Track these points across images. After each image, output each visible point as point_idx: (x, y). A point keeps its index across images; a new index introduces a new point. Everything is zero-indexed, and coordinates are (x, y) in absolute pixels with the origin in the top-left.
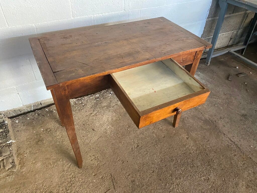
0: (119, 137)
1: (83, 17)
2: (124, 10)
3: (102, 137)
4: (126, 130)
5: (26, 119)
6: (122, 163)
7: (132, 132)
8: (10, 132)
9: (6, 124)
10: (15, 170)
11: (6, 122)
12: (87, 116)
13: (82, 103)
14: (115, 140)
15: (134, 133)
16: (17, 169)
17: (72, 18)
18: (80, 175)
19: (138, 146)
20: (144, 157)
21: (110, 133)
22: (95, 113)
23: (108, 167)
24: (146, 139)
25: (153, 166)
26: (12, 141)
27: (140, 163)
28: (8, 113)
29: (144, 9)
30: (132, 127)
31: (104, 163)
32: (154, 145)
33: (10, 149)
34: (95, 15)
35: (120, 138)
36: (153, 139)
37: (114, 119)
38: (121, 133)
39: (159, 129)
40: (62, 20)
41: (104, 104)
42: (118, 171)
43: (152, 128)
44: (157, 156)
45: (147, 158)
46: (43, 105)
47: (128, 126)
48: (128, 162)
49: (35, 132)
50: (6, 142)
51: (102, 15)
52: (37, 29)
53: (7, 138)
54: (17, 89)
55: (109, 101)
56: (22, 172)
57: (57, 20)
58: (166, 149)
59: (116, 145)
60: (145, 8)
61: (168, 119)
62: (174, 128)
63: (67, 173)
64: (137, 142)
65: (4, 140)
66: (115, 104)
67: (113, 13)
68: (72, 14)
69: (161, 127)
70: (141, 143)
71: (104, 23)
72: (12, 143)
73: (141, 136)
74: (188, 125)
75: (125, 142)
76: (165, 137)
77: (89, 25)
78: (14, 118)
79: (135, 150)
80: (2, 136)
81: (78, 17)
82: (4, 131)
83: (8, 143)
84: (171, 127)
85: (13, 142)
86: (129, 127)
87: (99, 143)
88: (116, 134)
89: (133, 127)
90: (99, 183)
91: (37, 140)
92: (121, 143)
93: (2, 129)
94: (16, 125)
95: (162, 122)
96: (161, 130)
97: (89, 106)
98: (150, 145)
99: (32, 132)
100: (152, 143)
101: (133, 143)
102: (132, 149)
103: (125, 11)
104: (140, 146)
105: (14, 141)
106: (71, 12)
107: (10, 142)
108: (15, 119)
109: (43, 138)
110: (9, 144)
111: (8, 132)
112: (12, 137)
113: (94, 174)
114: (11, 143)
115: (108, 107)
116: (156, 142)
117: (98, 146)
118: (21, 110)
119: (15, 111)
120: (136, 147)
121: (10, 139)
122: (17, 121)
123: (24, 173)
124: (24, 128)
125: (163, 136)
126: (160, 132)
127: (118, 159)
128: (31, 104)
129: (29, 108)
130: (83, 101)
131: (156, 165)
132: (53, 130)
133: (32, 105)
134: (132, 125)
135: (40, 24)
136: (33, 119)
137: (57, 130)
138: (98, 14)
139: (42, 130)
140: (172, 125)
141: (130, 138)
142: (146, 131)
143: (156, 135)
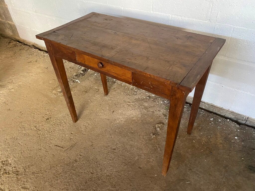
1: (161, 14)
2: (210, 20)
3: (109, 120)
4: (127, 132)
6: (91, 145)
7: (127, 138)
8: (84, 76)
10: (59, 94)
12: (125, 101)
13: (136, 92)
14: (111, 130)
15: (127, 140)
16: (60, 94)
17: (152, 12)
18: (69, 125)
20: (105, 159)
21: (117, 123)
22: (132, 104)
23: (82, 137)
24: (127, 152)
25: (99, 171)
26: (78, 81)
27: (97, 159)
29: (241, 27)
31: (84, 134)
32: (124, 162)
33: (72, 84)
34: (173, 16)
35: (115, 132)
36: (131, 159)
37: (134, 118)
38: (121, 131)
39: (149, 159)
40: (143, 11)
41: (146, 104)
42: (82, 146)
43: (145, 152)
44: (112, 170)
45: (105, 162)
47: (133, 132)
48: (94, 149)
51: (180, 18)
55: (152, 105)
56: (59, 98)
57: (139, 10)
58: (125, 175)
59: (107, 133)
60: (243, 28)
63: (67, 118)
64: (118, 147)
66: (153, 111)
67: (194, 20)
68: (152, 7)
69: (153, 160)
70: (120, 150)
73: (128, 147)
74: (178, 187)
75: (113, 138)
76: (141, 168)
79: (109, 149)
81: (157, 13)
83: (76, 80)
87: (102, 122)
88: (118, 128)
89: (134, 135)
90: (66, 139)
91: (86, 90)
92: (110, 135)
94: (93, 76)
96: (148, 162)
97: (136, 97)
98: (121, 159)
99: (91, 85)
101: (115, 144)
102: (109, 146)
103: (209, 22)
104: (115, 151)
105: (79, 82)
106: (152, 6)
107: (77, 81)
109: (89, 92)
111: (83, 75)
113: (72, 132)
115: (146, 108)
120: (113, 148)
121: (79, 80)
122: (95, 75)
123: (59, 99)
124: (93, 80)
125: (141, 166)
126: (145, 162)
127: (93, 141)
130: (139, 91)
131: (100, 173)
138: (177, 15)
139: (96, 88)
141: (120, 139)
142: (137, 148)
143: (138, 159)
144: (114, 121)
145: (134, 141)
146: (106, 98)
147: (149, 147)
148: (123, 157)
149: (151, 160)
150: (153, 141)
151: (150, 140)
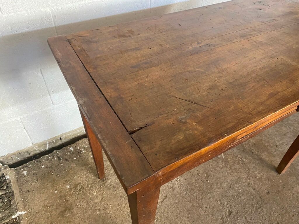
0: (196, 197)
3: (168, 197)
4: (203, 182)
5: (40, 168)
7: (215, 187)
8: (15, 196)
9: (8, 181)
11: (8, 177)
14: (190, 202)
15: (219, 188)
19: (231, 213)
21: (180, 188)
24: (240, 198)
26: (20, 213)
28: (10, 158)
30: (212, 175)
32: (256, 209)
35: (198, 198)
36: (252, 197)
38: (198, 188)
39: (257, 178)
43: (245, 176)
46: (64, 141)
47: (206, 175)
49: (56, 192)
50: (11, 215)
52: (54, 17)
53: (12, 207)
54: (21, 122)
59: (194, 211)
61: (266, 158)
62: (279, 175)
64: (228, 206)
65: (7, 212)
69: (259, 173)
70: (234, 206)
71: (166, 4)
72: (21, 218)
73: (231, 193)
75: (208, 206)
76: (269, 192)
77: (142, 9)
78: (20, 167)
79: (227, 220)
80: (3, 203)
82: (5, 194)
83: (13, 217)
84: (274, 173)
85: (22, 215)
86: (208, 176)
87: (166, 209)
88: (190, 191)
89: (214, 176)
91: (61, 209)
92: (201, 208)
93: (2, 190)
94: (25, 179)
95: (258, 164)
96: (261, 180)
98: (250, 210)
99: (52, 193)
100: (252, 205)
101: (221, 208)
102: (222, 218)
104: (234, 213)
105: (23, 213)
107: (16, 215)
108: (21, 169)
109: (72, 204)
110: (16, 219)
111: (13, 195)
112: (20, 206)
114: (18, 217)
116: (258, 203)
117: (166, 215)
118: (29, 152)
119: (20, 153)
120: (227, 214)
121: (17, 210)
122: (25, 173)
124: (38, 184)
125: (266, 191)
126: (260, 184)
128: (45, 141)
129: (42, 147)
132: (86, 186)
133: (47, 142)
134: (211, 172)
135: (60, 8)
136: (51, 168)
137: (92, 186)
139: (68, 187)
140: (275, 170)
141: (214, 197)
142: (237, 183)
143: (254, 189)
144: (174, 190)
145: (222, 181)
146: (109, 181)
147: (238, 168)
148: (248, 206)
149: (259, 176)
150: (229, 159)
151: (227, 162)
